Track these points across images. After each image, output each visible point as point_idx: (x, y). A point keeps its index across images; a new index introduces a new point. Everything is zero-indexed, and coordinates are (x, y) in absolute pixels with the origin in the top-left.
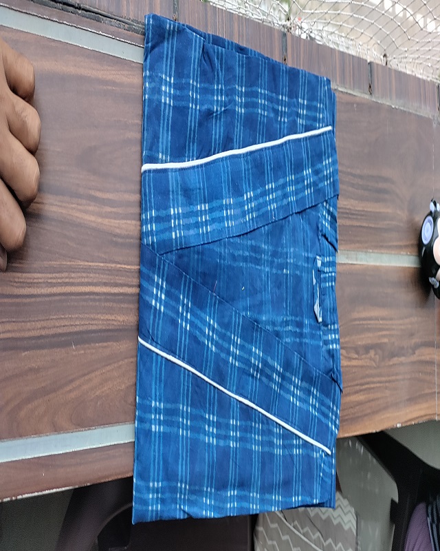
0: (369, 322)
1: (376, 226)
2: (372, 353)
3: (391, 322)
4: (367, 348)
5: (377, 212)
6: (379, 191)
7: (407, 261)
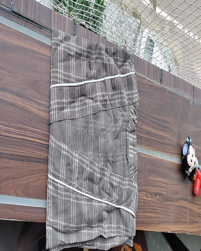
0: (157, 183)
1: (162, 142)
2: (158, 197)
3: (167, 185)
4: (156, 194)
5: (162, 136)
6: (164, 127)
7: (176, 160)
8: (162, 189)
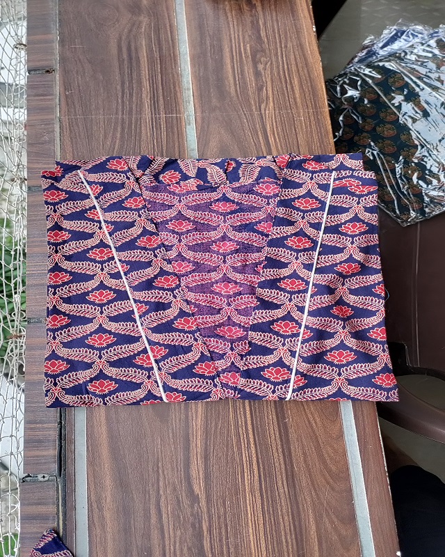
0: (236, 71)
4: (257, 74)
8: (243, 55)
